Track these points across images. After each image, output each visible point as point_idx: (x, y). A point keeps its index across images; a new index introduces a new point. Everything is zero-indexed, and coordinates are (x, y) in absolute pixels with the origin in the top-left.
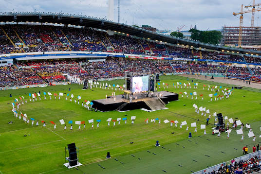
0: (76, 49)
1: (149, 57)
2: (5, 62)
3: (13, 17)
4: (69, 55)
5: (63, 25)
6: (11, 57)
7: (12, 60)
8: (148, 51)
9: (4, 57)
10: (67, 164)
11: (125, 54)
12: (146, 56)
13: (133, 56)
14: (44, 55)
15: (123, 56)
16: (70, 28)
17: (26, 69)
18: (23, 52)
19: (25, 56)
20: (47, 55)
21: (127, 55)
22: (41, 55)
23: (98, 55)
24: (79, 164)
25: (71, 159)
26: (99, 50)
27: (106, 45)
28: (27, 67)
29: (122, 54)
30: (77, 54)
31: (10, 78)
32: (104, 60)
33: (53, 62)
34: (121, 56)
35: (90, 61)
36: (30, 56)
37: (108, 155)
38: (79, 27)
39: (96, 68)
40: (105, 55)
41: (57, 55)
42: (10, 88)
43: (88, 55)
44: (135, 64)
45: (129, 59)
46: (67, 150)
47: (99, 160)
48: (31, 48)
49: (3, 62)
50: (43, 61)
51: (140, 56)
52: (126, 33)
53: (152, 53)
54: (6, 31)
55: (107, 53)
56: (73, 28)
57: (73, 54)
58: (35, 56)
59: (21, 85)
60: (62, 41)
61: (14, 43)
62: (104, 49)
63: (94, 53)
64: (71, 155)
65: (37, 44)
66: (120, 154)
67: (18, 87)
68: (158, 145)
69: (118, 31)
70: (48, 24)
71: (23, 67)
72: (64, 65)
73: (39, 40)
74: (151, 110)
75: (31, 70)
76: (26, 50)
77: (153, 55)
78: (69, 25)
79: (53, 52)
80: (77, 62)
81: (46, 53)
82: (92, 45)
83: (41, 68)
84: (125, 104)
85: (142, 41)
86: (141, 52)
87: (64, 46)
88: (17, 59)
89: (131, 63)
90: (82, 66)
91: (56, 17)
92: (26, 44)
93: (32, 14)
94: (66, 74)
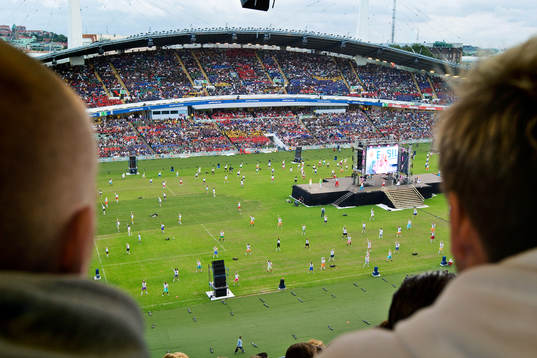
0: (296, 90)
1: (428, 106)
2: (176, 112)
3: (190, 37)
4: (281, 100)
5: (278, 48)
6: (185, 104)
7: (186, 108)
8: (428, 95)
9: (174, 103)
10: (210, 293)
11: (382, 101)
12: (423, 105)
13: (397, 104)
14: (238, 100)
15: (379, 104)
16: (289, 52)
17: (206, 124)
18: (204, 95)
19: (207, 102)
20: (244, 101)
21: (386, 102)
22: (233, 101)
23: (333, 101)
24: (230, 294)
25: (216, 285)
26: (335, 91)
27: (350, 83)
28: (210, 121)
29: (377, 101)
30: (296, 100)
31: (179, 138)
32: (344, 111)
33: (254, 112)
34: (376, 104)
35: (317, 111)
36: (215, 102)
37: (282, 285)
38: (305, 50)
39: (326, 124)
40: (346, 101)
41: (261, 100)
42: (176, 156)
43: (315, 100)
44: (399, 118)
45: (389, 109)
46: (212, 271)
47: (266, 290)
48: (218, 88)
49: (173, 112)
50: (236, 111)
51: (411, 105)
52: (389, 62)
53: (435, 99)
54: (182, 60)
55: (350, 99)
56: (295, 53)
57: (288, 100)
58: (223, 101)
59: (194, 150)
60: (273, 76)
61: (193, 80)
62: (345, 91)
63: (325, 97)
64: (216, 280)
65: (230, 82)
66: (304, 284)
67: (190, 155)
68: (377, 273)
69: (374, 58)
70: (253, 47)
71: (204, 121)
72: (271, 119)
73: (234, 75)
74: (393, 207)
75: (216, 127)
76: (210, 91)
77: (436, 103)
78: (289, 48)
79: (254, 96)
80: (294, 113)
81: (242, 97)
82: (325, 83)
83: (232, 123)
84: (348, 195)
85: (419, 76)
86: (414, 98)
87: (275, 85)
88: (194, 106)
89: (392, 116)
90: (303, 120)
91: (261, 36)
92: (211, 82)
93: (221, 31)
94: (271, 135)
